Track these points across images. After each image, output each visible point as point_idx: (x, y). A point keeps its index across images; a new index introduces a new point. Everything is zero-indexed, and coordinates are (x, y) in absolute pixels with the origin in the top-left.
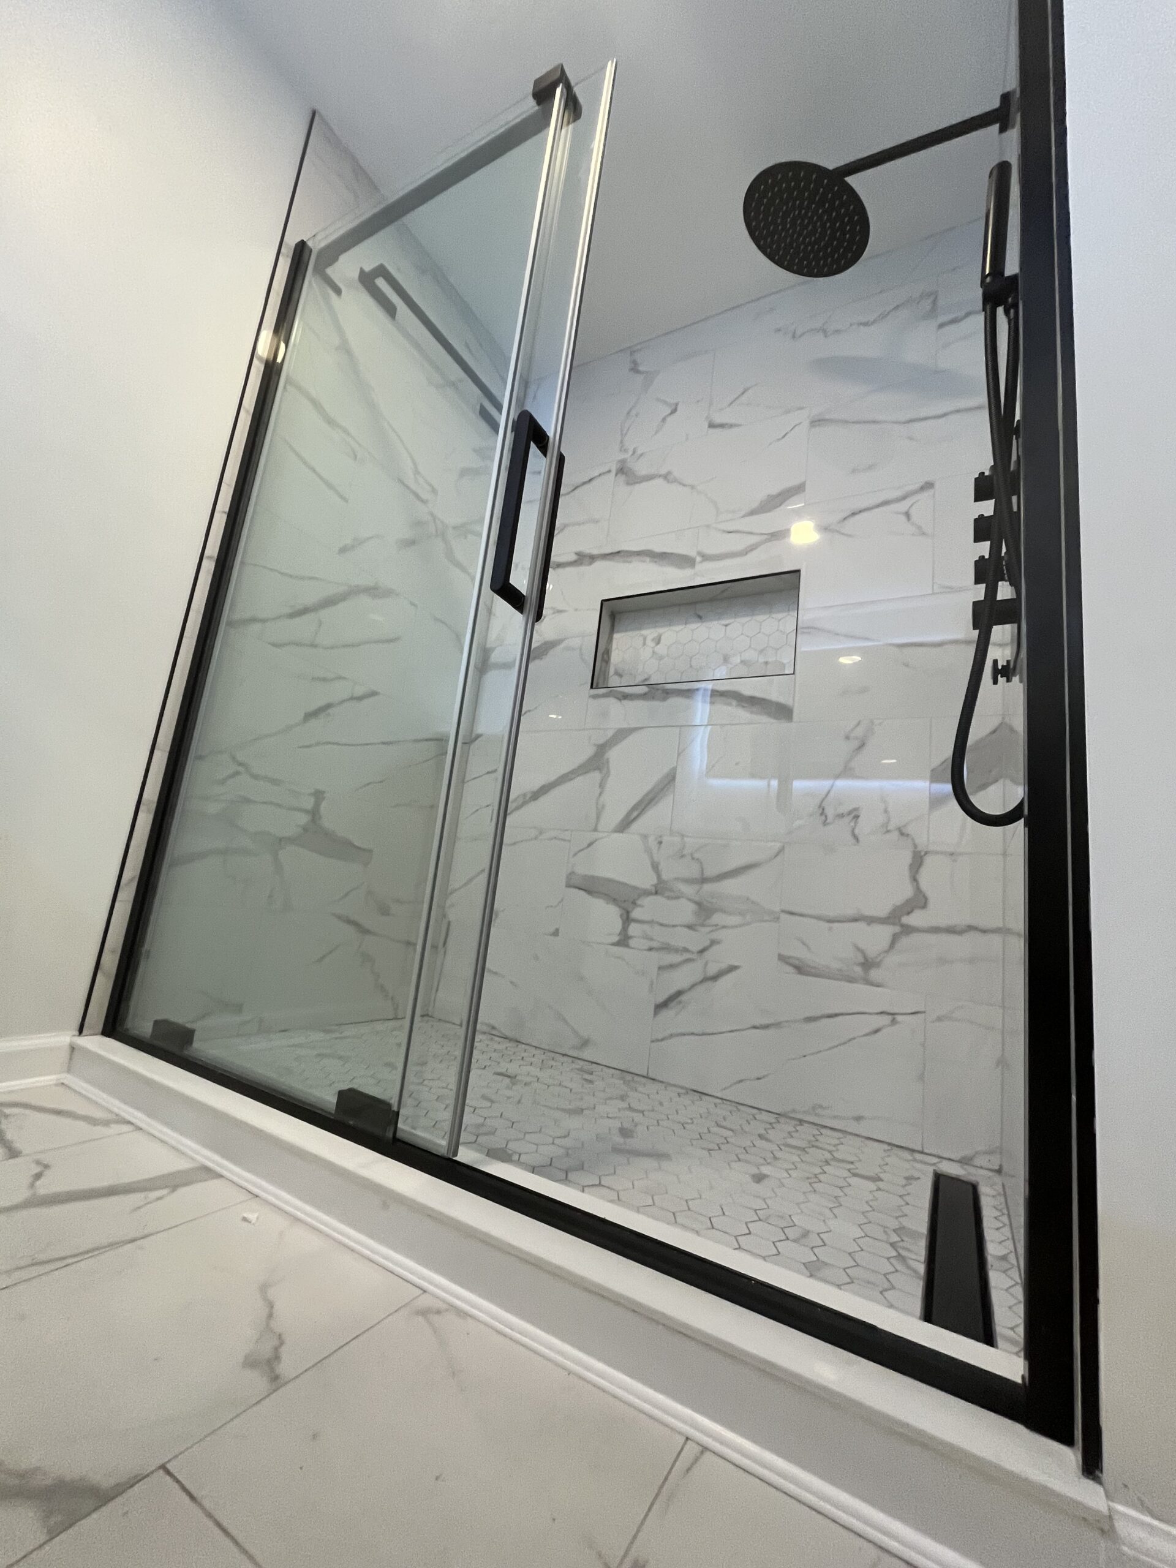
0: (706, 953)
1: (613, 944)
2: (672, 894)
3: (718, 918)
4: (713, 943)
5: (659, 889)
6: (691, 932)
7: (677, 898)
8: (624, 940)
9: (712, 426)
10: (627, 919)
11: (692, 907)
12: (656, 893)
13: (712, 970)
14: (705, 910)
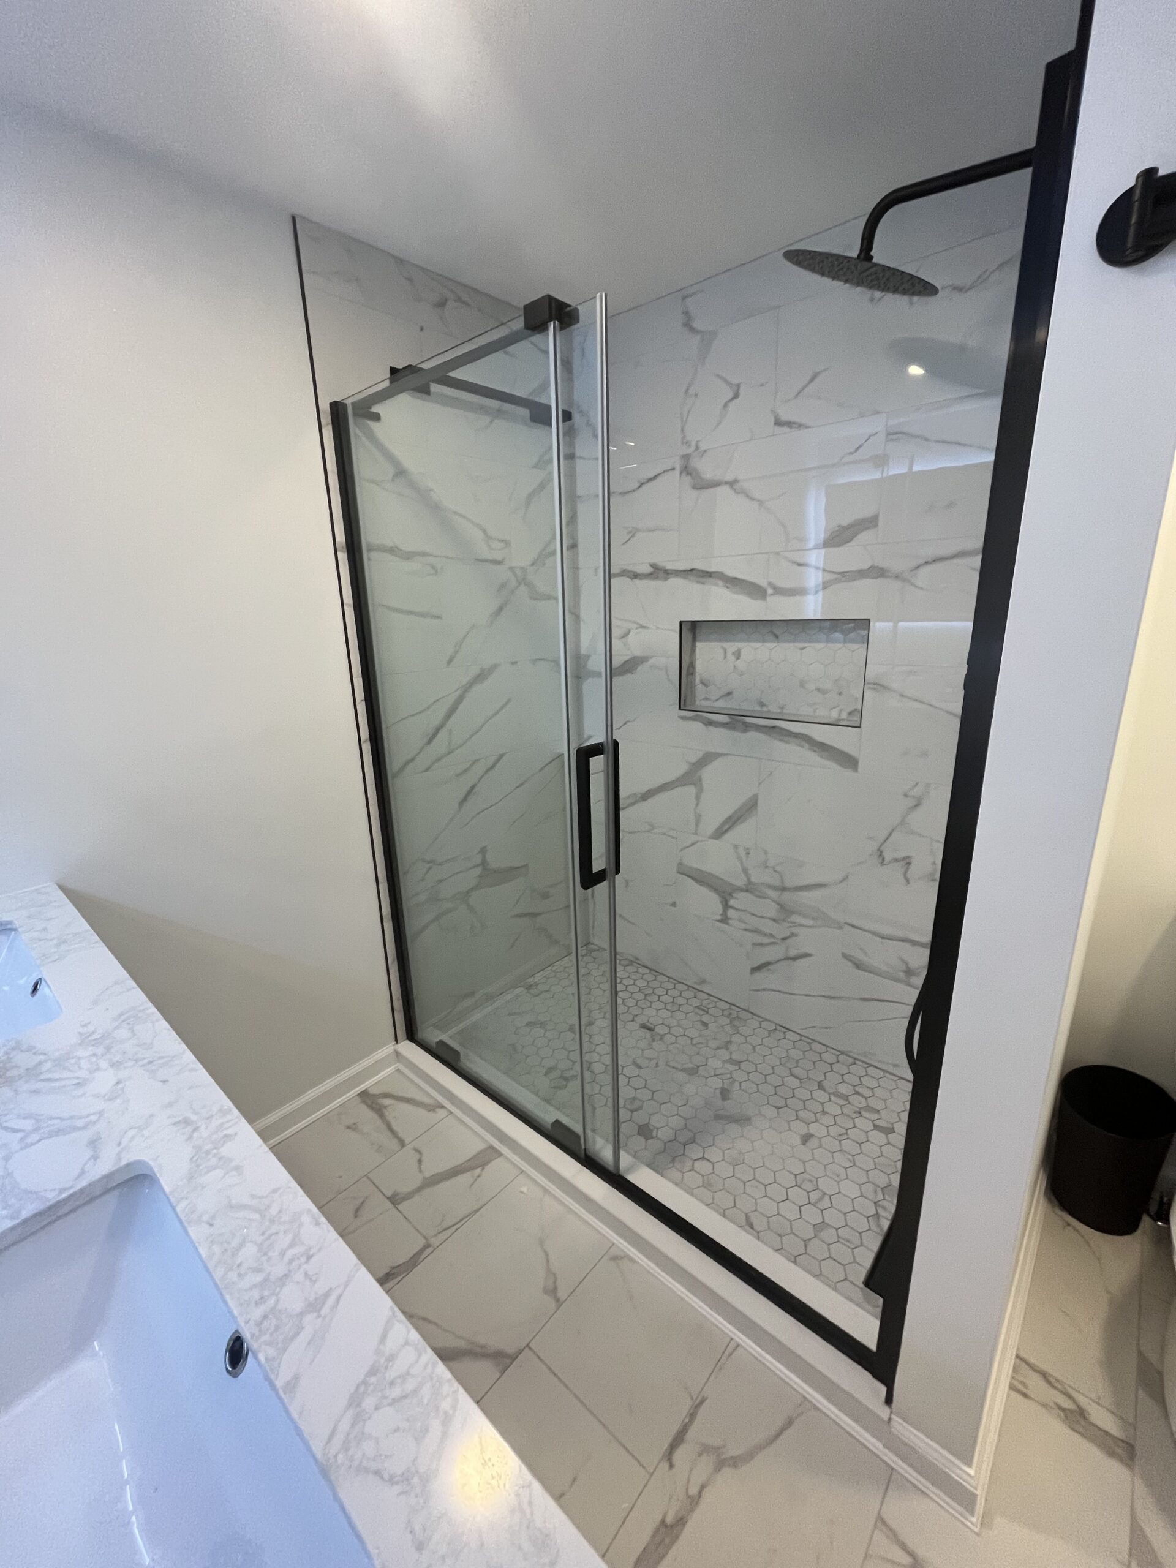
0: (788, 941)
1: (718, 921)
2: (760, 894)
3: (795, 918)
4: (793, 935)
5: (750, 888)
6: (775, 924)
7: (765, 898)
8: (725, 920)
9: (778, 423)
10: (726, 906)
11: (774, 906)
12: (747, 891)
13: (793, 953)
14: (785, 911)
